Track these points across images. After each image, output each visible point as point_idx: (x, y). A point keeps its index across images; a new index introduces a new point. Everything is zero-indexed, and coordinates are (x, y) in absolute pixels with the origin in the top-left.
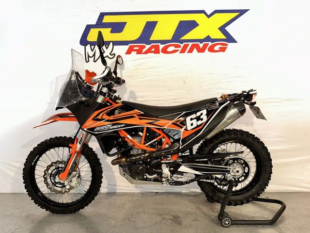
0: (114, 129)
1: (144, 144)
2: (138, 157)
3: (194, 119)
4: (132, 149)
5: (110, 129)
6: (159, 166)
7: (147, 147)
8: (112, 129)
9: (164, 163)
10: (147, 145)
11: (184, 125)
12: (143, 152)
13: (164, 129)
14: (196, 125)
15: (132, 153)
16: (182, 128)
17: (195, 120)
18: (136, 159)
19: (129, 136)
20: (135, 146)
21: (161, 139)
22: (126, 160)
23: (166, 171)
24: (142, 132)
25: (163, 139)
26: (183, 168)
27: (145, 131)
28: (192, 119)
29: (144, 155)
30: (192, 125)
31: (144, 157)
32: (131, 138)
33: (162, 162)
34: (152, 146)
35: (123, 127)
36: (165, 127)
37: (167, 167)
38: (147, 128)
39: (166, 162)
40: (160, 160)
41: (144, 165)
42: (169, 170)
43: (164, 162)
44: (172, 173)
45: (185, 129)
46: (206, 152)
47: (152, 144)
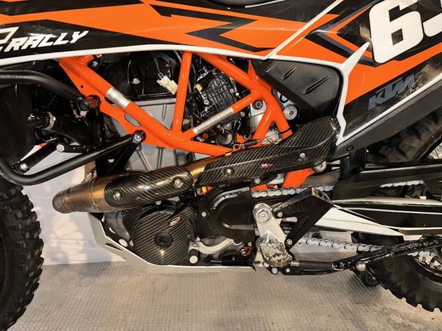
0: (30, 51)
1: (185, 128)
2: (160, 183)
3: (407, 10)
4: (131, 148)
5: (13, 53)
6: (243, 211)
7: (195, 139)
8: (21, 52)
9: (261, 200)
10: (196, 130)
11: (359, 42)
12: (182, 162)
13: (269, 61)
14: (419, 38)
15: (135, 163)
16: (346, 54)
17: (415, 16)
18: (151, 192)
19: (113, 93)
20: (144, 137)
21: (247, 110)
22: (108, 198)
23: (270, 227)
24: (175, 78)
25: (253, 112)
26: (335, 217)
27: (184, 75)
28: (395, 13)
29: (184, 175)
30: (398, 37)
31: (187, 183)
32: (124, 102)
33: (256, 195)
34: (213, 135)
35: (80, 45)
36: (273, 55)
37: (275, 215)
38: (195, 56)
39: (271, 194)
40: (247, 189)
41: (187, 211)
42: (283, 225)
43: (263, 195)
44: (295, 234)
45: (362, 62)
46: (411, 155)
47: (214, 127)
